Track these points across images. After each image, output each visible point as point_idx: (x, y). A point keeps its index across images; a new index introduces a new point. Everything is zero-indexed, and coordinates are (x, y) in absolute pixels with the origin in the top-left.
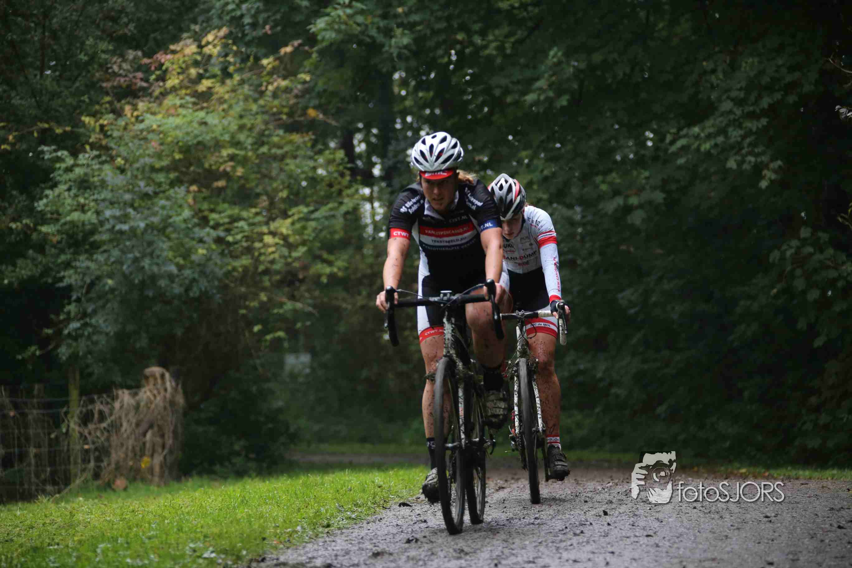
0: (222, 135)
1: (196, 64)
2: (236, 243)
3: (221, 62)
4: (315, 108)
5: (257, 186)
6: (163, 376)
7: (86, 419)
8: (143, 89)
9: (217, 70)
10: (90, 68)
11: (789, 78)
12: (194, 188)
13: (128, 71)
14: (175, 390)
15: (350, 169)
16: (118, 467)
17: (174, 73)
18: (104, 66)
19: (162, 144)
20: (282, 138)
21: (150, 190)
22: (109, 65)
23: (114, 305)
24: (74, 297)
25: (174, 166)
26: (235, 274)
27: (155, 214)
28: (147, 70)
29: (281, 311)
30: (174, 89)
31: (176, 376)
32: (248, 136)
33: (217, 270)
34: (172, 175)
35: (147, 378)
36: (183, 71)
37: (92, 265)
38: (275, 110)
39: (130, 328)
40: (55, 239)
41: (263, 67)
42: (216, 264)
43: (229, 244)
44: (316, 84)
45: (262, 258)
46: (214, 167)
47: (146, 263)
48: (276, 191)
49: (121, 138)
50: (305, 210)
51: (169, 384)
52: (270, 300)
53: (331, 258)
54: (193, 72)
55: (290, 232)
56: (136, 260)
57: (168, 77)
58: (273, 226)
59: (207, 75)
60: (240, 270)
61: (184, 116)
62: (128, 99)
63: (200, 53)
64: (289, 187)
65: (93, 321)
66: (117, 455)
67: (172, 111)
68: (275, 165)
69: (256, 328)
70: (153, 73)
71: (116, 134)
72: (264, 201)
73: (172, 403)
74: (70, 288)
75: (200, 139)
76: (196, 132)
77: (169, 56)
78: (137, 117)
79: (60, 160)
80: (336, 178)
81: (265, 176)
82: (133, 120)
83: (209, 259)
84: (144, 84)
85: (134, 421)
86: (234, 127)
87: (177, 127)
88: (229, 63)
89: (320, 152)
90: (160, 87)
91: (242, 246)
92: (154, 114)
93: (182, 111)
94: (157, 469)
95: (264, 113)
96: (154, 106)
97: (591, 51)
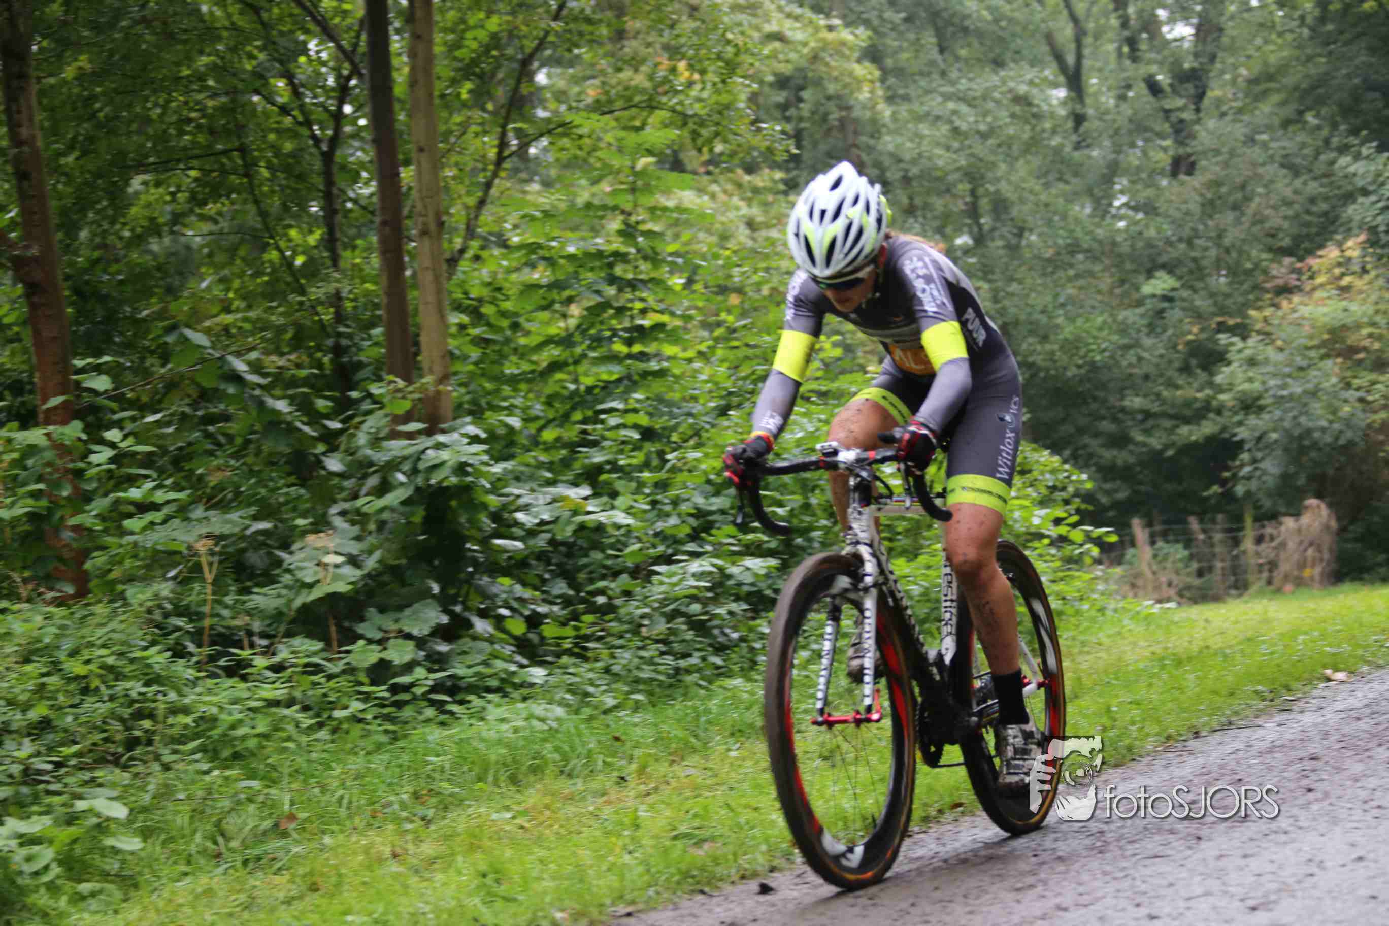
0: (1361, 318)
1: (1339, 265)
2: (1375, 401)
3: (1359, 263)
6: (1319, 506)
7: (1259, 540)
8: (1297, 287)
9: (1356, 267)
10: (1255, 273)
12: (1339, 360)
13: (1286, 274)
14: (1329, 517)
16: (1286, 577)
17: (1322, 273)
18: (1265, 272)
19: (1313, 328)
21: (1304, 363)
22: (1269, 271)
23: (1279, 452)
24: (1247, 447)
25: (1324, 344)
26: (1375, 426)
27: (1308, 382)
28: (1299, 272)
30: (1322, 286)
31: (1330, 506)
32: (1383, 318)
33: (1360, 423)
34: (1322, 351)
35: (1306, 508)
36: (1329, 270)
39: (1292, 469)
40: (1230, 404)
42: (1359, 418)
43: (1369, 402)
46: (1355, 344)
47: (1303, 420)
49: (1280, 325)
51: (1325, 511)
54: (1338, 271)
56: (1295, 418)
57: (1316, 277)
59: (1349, 272)
60: (1379, 422)
61: (1330, 305)
62: (1286, 295)
63: (1342, 257)
65: (1262, 465)
66: (1285, 567)
67: (1320, 302)
70: (1304, 274)
71: (1276, 322)
73: (1327, 527)
74: (1242, 442)
75: (1343, 322)
76: (1341, 317)
77: (1317, 261)
78: (1292, 309)
79: (1232, 344)
82: (1289, 311)
83: (1353, 415)
84: (1297, 283)
85: (1297, 540)
86: (1371, 311)
87: (1325, 315)
88: (1367, 263)
90: (1311, 284)
91: (1380, 404)
92: (1306, 305)
93: (1328, 302)
94: (1317, 577)
96: (1305, 299)
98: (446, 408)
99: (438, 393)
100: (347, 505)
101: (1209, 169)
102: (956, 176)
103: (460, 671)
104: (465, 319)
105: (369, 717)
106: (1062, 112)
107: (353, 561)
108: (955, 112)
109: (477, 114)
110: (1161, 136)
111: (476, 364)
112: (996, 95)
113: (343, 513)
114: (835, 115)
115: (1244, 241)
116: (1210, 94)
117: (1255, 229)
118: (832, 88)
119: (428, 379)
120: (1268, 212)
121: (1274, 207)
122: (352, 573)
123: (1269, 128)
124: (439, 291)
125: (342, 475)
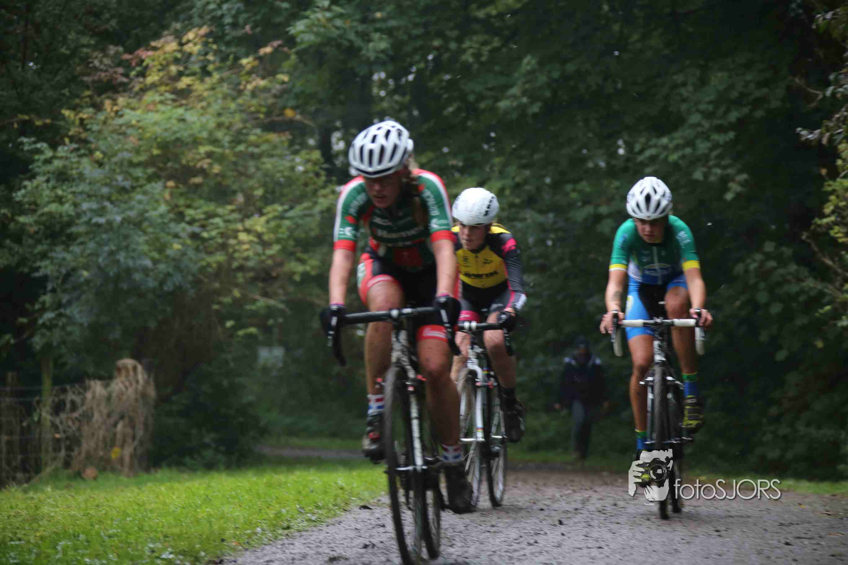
0: (200, 132)
1: (176, 61)
2: (211, 239)
3: (200, 61)
4: (294, 108)
5: (234, 182)
6: (135, 368)
7: (58, 408)
8: (123, 84)
9: (196, 68)
10: (71, 62)
11: (758, 94)
12: (171, 184)
13: (110, 66)
14: (147, 382)
15: (326, 169)
16: (88, 456)
17: (155, 69)
18: (85, 60)
19: (140, 139)
20: (259, 137)
21: (127, 184)
22: (90, 60)
23: (89, 296)
25: (152, 161)
26: (210, 270)
27: (131, 208)
28: (127, 65)
29: (254, 307)
30: (154, 86)
31: (148, 369)
32: (226, 134)
33: (192, 266)
34: (150, 170)
35: (119, 370)
36: (164, 67)
37: (68, 257)
38: (253, 109)
39: (104, 319)
40: (32, 230)
41: (241, 66)
42: (191, 259)
43: (204, 240)
44: (294, 86)
45: (236, 255)
46: (191, 164)
47: (121, 256)
48: (252, 188)
49: (100, 132)
50: (280, 208)
51: (141, 376)
52: (244, 296)
53: (305, 256)
54: (174, 69)
55: (264, 230)
56: (112, 253)
57: (148, 73)
58: (248, 223)
59: (187, 72)
60: (214, 265)
61: (163, 112)
62: (110, 94)
63: (180, 51)
64: (264, 185)
65: (68, 312)
66: (87, 445)
67: (151, 107)
68: (251, 164)
69: (229, 324)
70: (133, 69)
71: (95, 128)
72: (240, 198)
73: (144, 395)
75: (178, 135)
76: (175, 128)
77: (150, 53)
78: (117, 112)
79: (39, 151)
80: (311, 178)
81: (241, 174)
82: (113, 114)
83: (184, 254)
84: (125, 80)
85: (105, 411)
86: (212, 124)
87: (156, 123)
88: (209, 62)
89: (296, 152)
90: (141, 83)
91: (218, 243)
92: (133, 109)
93: (160, 107)
94: (127, 459)
95: (241, 111)
96: (134, 102)
97: (564, 61)
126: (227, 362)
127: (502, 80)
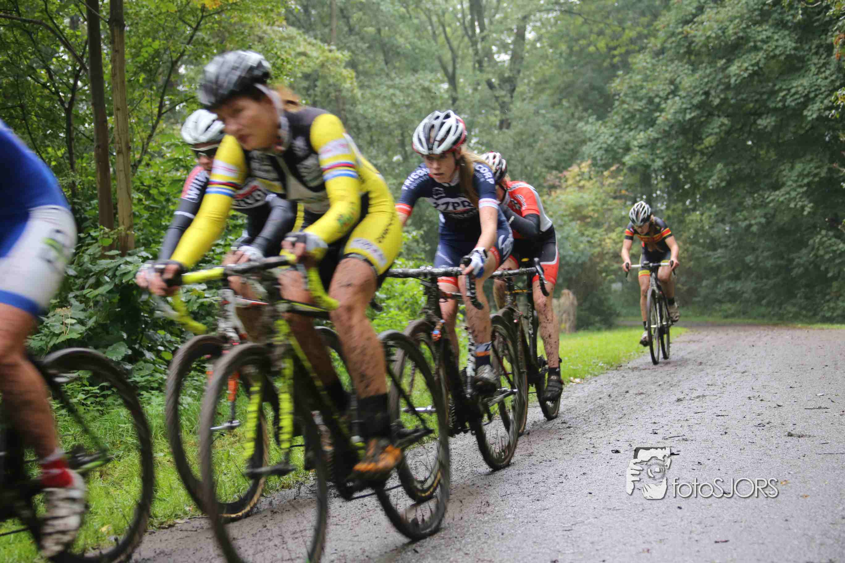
0: (589, 202)
1: (579, 175)
2: (595, 242)
3: (588, 174)
4: (625, 190)
5: (603, 220)
6: (568, 293)
8: (559, 186)
9: (586, 176)
12: (579, 222)
13: (554, 179)
14: (574, 299)
17: (570, 179)
18: (544, 178)
19: (566, 206)
20: (612, 202)
21: (562, 223)
22: (546, 177)
25: (571, 214)
26: (595, 254)
28: (560, 178)
30: (571, 185)
31: (574, 293)
32: (599, 202)
33: (588, 253)
34: (571, 217)
35: (563, 294)
36: (574, 178)
38: (608, 191)
41: (604, 175)
42: (587, 251)
43: (592, 243)
44: (625, 181)
45: (605, 248)
46: (586, 214)
48: (610, 222)
51: (571, 296)
54: (578, 178)
57: (568, 181)
59: (583, 179)
60: (597, 252)
61: (575, 195)
62: (554, 190)
63: (580, 171)
67: (570, 193)
68: (609, 213)
69: (604, 275)
70: (562, 179)
72: (606, 226)
73: (572, 304)
75: (581, 203)
76: (580, 201)
77: (568, 173)
78: (557, 196)
82: (555, 197)
83: (585, 249)
84: (559, 184)
86: (593, 198)
87: (572, 199)
88: (591, 174)
90: (565, 184)
91: (597, 244)
92: (563, 195)
93: (573, 193)
94: (567, 328)
95: (604, 193)
96: (563, 192)
97: (734, 164)
98: (131, 242)
99: (127, 235)
100: (78, 293)
101: (517, 127)
102: (394, 126)
103: (138, 379)
104: (141, 196)
105: (89, 403)
106: (446, 96)
107: (81, 322)
108: (394, 95)
109: (148, 92)
110: (494, 109)
111: (147, 219)
112: (414, 86)
113: (76, 297)
114: (333, 95)
115: (534, 163)
116: (518, 89)
117: (540, 157)
118: (331, 81)
119: (122, 228)
120: (545, 148)
121: (548, 146)
122: (80, 329)
123: (545, 107)
124: (128, 182)
125: (76, 277)
126: (602, 290)
127: (709, 174)
